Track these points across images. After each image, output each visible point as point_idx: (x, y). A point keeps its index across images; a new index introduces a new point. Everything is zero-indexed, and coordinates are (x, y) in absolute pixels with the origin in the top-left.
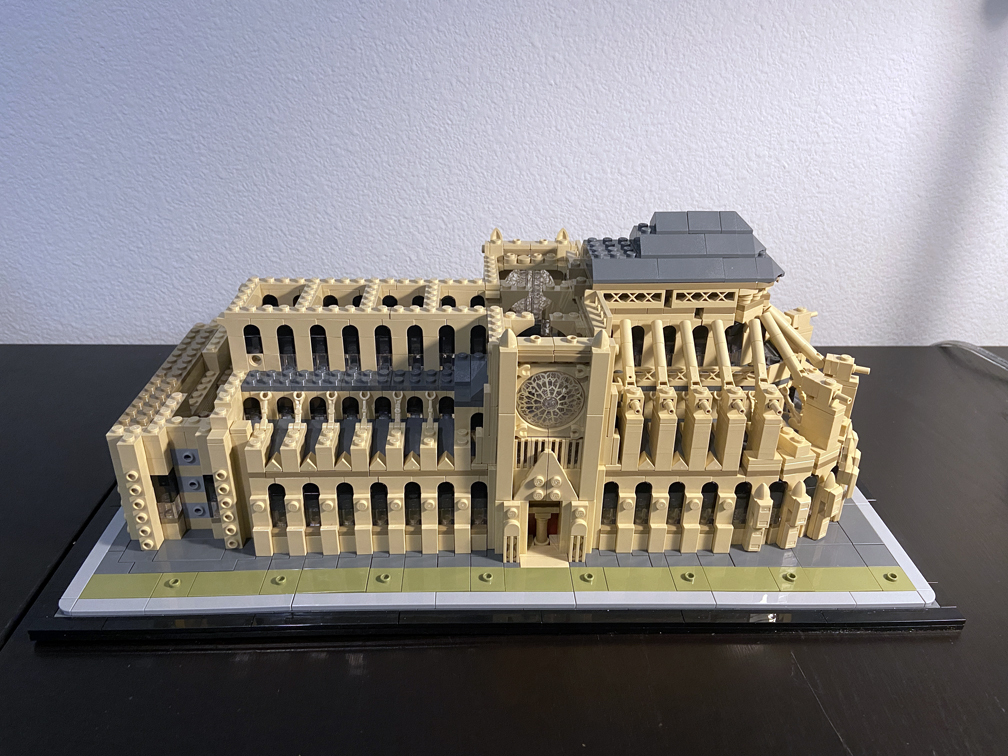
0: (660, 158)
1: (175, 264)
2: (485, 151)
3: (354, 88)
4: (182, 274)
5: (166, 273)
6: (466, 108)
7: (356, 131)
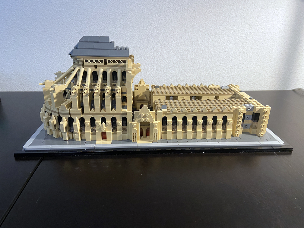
0: (214, 37)
2: (164, 35)
3: (128, 17)
6: (160, 23)
7: (128, 30)
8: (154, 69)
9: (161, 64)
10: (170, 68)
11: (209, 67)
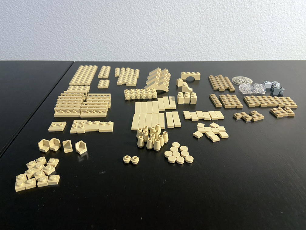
1: (58, 30)
4: (61, 34)
5: (55, 34)
8: (166, 30)
9: (175, 23)
10: (187, 28)
11: (240, 26)
